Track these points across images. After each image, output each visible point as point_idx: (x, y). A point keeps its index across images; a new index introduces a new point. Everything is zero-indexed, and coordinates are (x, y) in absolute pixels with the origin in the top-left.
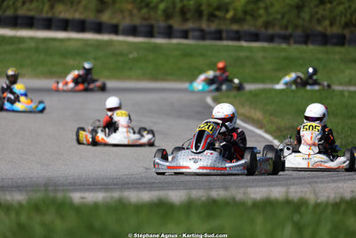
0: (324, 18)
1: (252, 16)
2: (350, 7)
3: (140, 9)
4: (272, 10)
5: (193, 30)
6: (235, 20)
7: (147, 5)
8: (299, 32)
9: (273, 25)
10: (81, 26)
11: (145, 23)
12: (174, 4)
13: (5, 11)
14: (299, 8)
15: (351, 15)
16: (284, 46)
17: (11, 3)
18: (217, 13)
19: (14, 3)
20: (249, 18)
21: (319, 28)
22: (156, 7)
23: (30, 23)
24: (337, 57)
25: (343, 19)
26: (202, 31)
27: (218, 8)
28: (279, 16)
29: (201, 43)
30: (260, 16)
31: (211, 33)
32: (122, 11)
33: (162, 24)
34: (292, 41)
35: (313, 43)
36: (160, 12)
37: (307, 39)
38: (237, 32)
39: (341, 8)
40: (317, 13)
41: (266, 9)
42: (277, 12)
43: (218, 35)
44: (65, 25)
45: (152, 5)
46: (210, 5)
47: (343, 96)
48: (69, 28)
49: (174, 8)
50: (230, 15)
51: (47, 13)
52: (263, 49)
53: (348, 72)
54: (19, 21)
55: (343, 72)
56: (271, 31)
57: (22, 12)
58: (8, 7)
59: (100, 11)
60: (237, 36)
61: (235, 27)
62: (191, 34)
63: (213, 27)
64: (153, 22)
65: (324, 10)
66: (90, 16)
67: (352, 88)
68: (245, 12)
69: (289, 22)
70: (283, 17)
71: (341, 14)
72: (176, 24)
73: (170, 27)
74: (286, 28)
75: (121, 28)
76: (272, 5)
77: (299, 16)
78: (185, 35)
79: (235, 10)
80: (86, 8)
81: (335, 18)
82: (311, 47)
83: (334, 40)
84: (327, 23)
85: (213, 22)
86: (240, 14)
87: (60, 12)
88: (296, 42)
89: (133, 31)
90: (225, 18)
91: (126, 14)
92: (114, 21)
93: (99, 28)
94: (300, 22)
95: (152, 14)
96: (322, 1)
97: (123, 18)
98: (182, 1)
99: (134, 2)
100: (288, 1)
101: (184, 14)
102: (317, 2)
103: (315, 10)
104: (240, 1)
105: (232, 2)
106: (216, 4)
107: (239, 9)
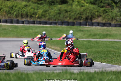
1: (44, 16)
3: (8, 14)
4: (50, 14)
5: (25, 21)
6: (39, 18)
7: (10, 13)
8: (60, 21)
9: (51, 19)
11: (9, 19)
12: (19, 12)
14: (59, 13)
15: (76, 16)
16: (55, 26)
18: (33, 15)
20: (43, 17)
21: (66, 20)
22: (13, 13)
25: (74, 17)
26: (28, 21)
27: (33, 14)
28: (53, 16)
29: (28, 25)
30: (47, 16)
32: (1, 15)
33: (15, 19)
34: (57, 24)
35: (64, 25)
36: (14, 15)
37: (62, 23)
38: (40, 21)
39: (73, 14)
40: (65, 15)
41: (49, 14)
42: (52, 15)
43: (33, 23)
45: (12, 13)
46: (30, 13)
47: (80, 42)
49: (19, 14)
50: (37, 16)
55: (77, 34)
56: (50, 21)
61: (39, 20)
62: (25, 22)
63: (32, 20)
64: (12, 19)
67: (82, 40)
68: (42, 15)
69: (56, 18)
70: (54, 16)
71: (73, 15)
72: (20, 19)
73: (18, 20)
74: (55, 20)
75: (2, 20)
76: (50, 12)
77: (59, 16)
78: (23, 22)
79: (39, 14)
81: (71, 17)
82: (63, 26)
83: (71, 24)
84: (68, 18)
85: (32, 18)
86: (40, 16)
88: (59, 25)
89: (6, 22)
90: (35, 17)
91: (3, 16)
94: (60, 18)
95: (12, 16)
96: (67, 12)
97: (2, 17)
98: (21, 12)
99: (5, 12)
100: (56, 11)
101: (22, 16)
102: (65, 12)
103: (65, 14)
104: (40, 11)
105: (38, 12)
106: (32, 12)
107: (40, 14)
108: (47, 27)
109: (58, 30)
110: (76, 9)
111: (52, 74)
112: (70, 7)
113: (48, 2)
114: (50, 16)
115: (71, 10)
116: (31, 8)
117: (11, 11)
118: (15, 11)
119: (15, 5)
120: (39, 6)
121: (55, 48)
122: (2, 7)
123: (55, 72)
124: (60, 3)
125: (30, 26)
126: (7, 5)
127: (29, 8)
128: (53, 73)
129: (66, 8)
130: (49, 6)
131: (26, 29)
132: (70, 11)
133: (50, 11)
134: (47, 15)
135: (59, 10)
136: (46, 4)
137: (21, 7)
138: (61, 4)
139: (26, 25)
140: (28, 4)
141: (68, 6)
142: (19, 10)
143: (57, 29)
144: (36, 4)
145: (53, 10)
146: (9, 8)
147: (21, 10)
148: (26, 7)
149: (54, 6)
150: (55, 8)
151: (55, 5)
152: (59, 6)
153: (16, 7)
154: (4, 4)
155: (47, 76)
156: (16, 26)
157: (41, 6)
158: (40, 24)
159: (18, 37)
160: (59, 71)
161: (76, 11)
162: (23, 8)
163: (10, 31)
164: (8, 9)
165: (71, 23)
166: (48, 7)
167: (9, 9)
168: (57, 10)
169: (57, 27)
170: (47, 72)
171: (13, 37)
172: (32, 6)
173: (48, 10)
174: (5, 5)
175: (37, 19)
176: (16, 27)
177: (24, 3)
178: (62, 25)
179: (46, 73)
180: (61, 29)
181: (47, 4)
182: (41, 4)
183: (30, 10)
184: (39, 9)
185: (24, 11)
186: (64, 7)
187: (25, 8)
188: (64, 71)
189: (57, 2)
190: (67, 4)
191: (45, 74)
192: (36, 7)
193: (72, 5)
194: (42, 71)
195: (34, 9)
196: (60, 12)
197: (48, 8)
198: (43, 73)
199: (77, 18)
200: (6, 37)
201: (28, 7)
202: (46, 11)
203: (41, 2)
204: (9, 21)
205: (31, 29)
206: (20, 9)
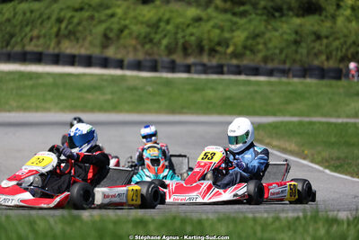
0: (320, 52)
1: (252, 51)
2: (345, 42)
3: (143, 45)
4: (270, 45)
5: (195, 64)
6: (235, 55)
7: (151, 41)
8: (297, 67)
9: (273, 60)
10: (88, 61)
11: (148, 58)
12: (176, 39)
13: (13, 47)
14: (297, 43)
15: (347, 50)
16: (284, 80)
17: (19, 39)
18: (218, 48)
19: (22, 40)
20: (248, 53)
21: (316, 63)
22: (159, 42)
23: (38, 58)
24: (341, 90)
25: (339, 54)
26: (204, 65)
27: (219, 44)
28: (277, 51)
29: (203, 77)
30: (259, 51)
31: (212, 67)
32: (125, 47)
33: (166, 59)
34: (291, 75)
35: (311, 76)
36: (163, 47)
37: (305, 72)
38: (238, 66)
39: (337, 43)
40: (314, 48)
41: (265, 44)
42: (276, 48)
43: (219, 70)
44: (72, 60)
45: (155, 40)
46: (210, 40)
48: (77, 64)
49: (177, 44)
50: (230, 50)
51: (54, 48)
52: (270, 83)
53: (353, 105)
54: (28, 57)
55: (348, 105)
56: (270, 66)
57: (30, 48)
58: (16, 43)
59: (104, 46)
60: (238, 71)
61: (235, 62)
62: (193, 69)
63: (214, 62)
64: (157, 57)
65: (321, 45)
66: (96, 52)
68: (245, 47)
69: (286, 57)
70: (281, 51)
71: (337, 49)
72: (178, 58)
73: (173, 62)
74: (284, 62)
75: (126, 63)
76: (270, 40)
77: (296, 52)
78: (188, 69)
79: (235, 45)
80: (91, 43)
81: (331, 53)
82: (308, 80)
83: (332, 74)
84: (323, 57)
85: (214, 57)
86: (240, 49)
87: (66, 48)
88: (294, 76)
89: (138, 66)
90: (225, 53)
91: (131, 49)
92: (119, 56)
93: (105, 63)
94: (298, 57)
95: (155, 49)
96: (318, 37)
97: (128, 53)
98: (184, 37)
99: (137, 38)
100: (285, 37)
101: (186, 50)
102: (313, 37)
103: (312, 45)
104: (240, 37)
105: (232, 38)
106: (216, 39)
107: (240, 44)
108: (258, 83)
109: (291, 92)
110: (345, 31)
111: (273, 222)
112: (328, 24)
113: (265, 8)
114: (268, 49)
115: (333, 33)
116: (214, 27)
117: (152, 36)
118: (165, 36)
119: (166, 17)
120: (235, 19)
121: (284, 146)
122: (127, 22)
123: (283, 215)
124: (301, 12)
125: (208, 80)
126: (140, 18)
127: (206, 27)
128: (277, 219)
129: (316, 28)
130: (266, 21)
131: (198, 88)
132: (327, 37)
133: (268, 35)
134: (261, 47)
135: (296, 33)
136: (257, 14)
137: (183, 24)
138: (303, 16)
139: (196, 76)
140: (203, 15)
141: (322, 21)
142: (176, 33)
143: (290, 88)
144: (229, 16)
145: (277, 34)
146: (148, 26)
147: (183, 31)
148: (196, 24)
149: (282, 22)
150: (285, 27)
151: (284, 19)
152: (297, 21)
153: (168, 22)
154: (132, 14)
155: (258, 229)
156: (167, 78)
157: (242, 21)
158: (239, 73)
159: (173, 112)
160: (295, 215)
161: (345, 36)
162: (188, 26)
163: (150, 93)
164: (143, 30)
165: (330, 70)
166: (263, 24)
167: (148, 30)
168: (288, 31)
169: (289, 84)
170: (258, 215)
171: (158, 112)
172: (216, 21)
173: (263, 33)
174: (135, 18)
175: (231, 58)
176: (168, 83)
177: (192, 12)
178: (304, 76)
179: (255, 219)
180: (300, 88)
181: (262, 15)
182: (243, 14)
183: (209, 31)
184: (238, 29)
185: (192, 35)
186: (310, 23)
187: (195, 27)
188: (309, 214)
189: (290, 9)
190: (320, 15)
191: (251, 223)
192: (228, 24)
193: (334, 17)
194: (242, 212)
195: (222, 29)
196: (298, 38)
197: (262, 28)
198: (245, 218)
199: (350, 56)
200: (139, 112)
201: (203, 23)
202: (257, 36)
203: (242, 8)
204: (148, 64)
205: (212, 89)
206: (180, 31)
